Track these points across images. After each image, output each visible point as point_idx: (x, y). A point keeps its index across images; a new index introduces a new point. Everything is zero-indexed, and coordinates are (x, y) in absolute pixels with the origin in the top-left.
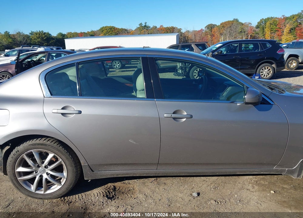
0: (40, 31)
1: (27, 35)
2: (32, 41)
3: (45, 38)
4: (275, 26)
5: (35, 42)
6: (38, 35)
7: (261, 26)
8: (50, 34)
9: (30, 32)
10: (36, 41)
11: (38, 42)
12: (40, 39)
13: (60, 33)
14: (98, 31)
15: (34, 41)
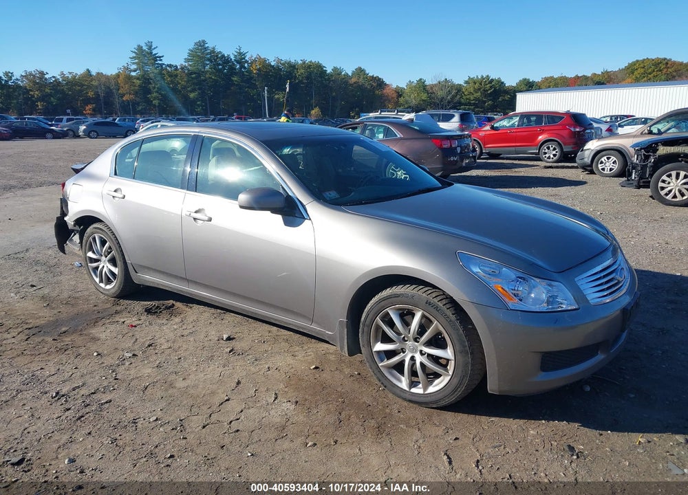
0: (482, 76)
1: (460, 85)
2: (464, 97)
3: (489, 92)
5: (469, 99)
6: (477, 86)
8: (503, 83)
9: (467, 79)
10: (472, 98)
11: (476, 99)
12: (479, 94)
13: (525, 79)
14: (620, 71)
15: (468, 97)
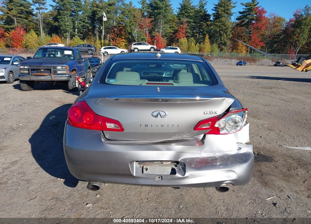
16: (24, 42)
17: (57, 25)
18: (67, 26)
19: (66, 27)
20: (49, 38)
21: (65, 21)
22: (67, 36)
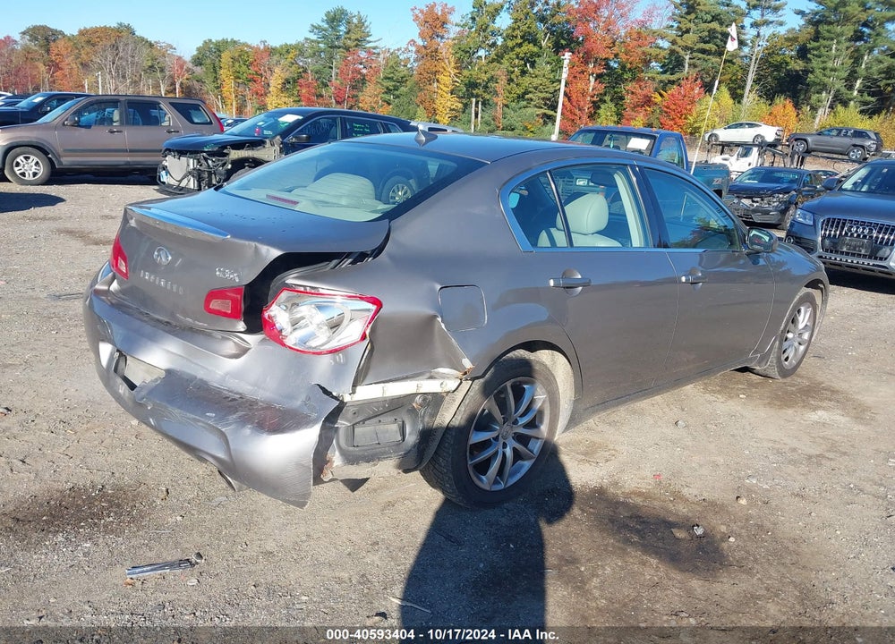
4: (244, 68)
7: (208, 61)
16: (691, 119)
17: (798, 68)
18: (828, 72)
19: (825, 75)
20: (764, 107)
21: (828, 56)
22: (820, 104)
